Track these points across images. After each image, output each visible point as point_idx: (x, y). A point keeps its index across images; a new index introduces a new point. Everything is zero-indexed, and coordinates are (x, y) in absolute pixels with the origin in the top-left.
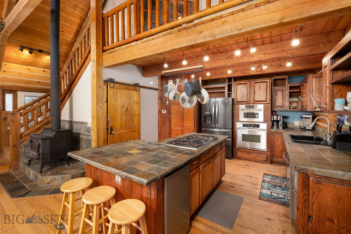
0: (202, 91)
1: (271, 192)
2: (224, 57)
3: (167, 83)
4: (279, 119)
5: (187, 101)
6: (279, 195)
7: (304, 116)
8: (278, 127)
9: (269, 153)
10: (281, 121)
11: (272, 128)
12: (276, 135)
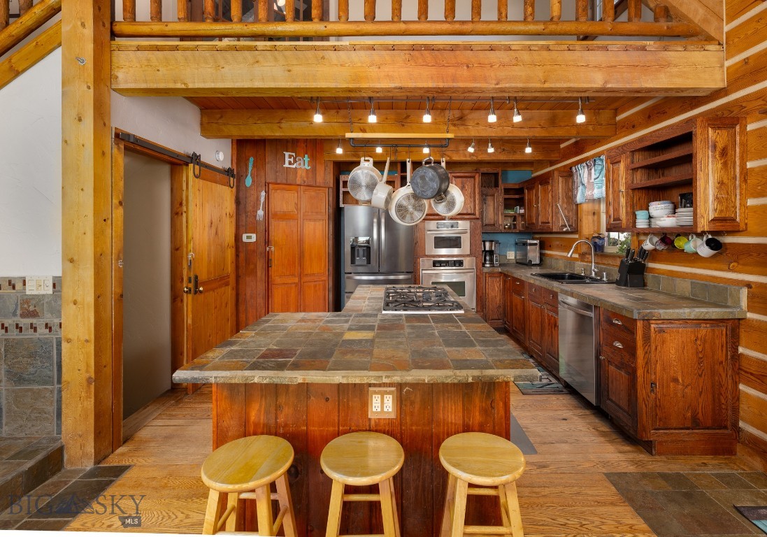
4: (493, 249)
7: (529, 241)
8: (492, 265)
11: (483, 265)
12: (490, 278)
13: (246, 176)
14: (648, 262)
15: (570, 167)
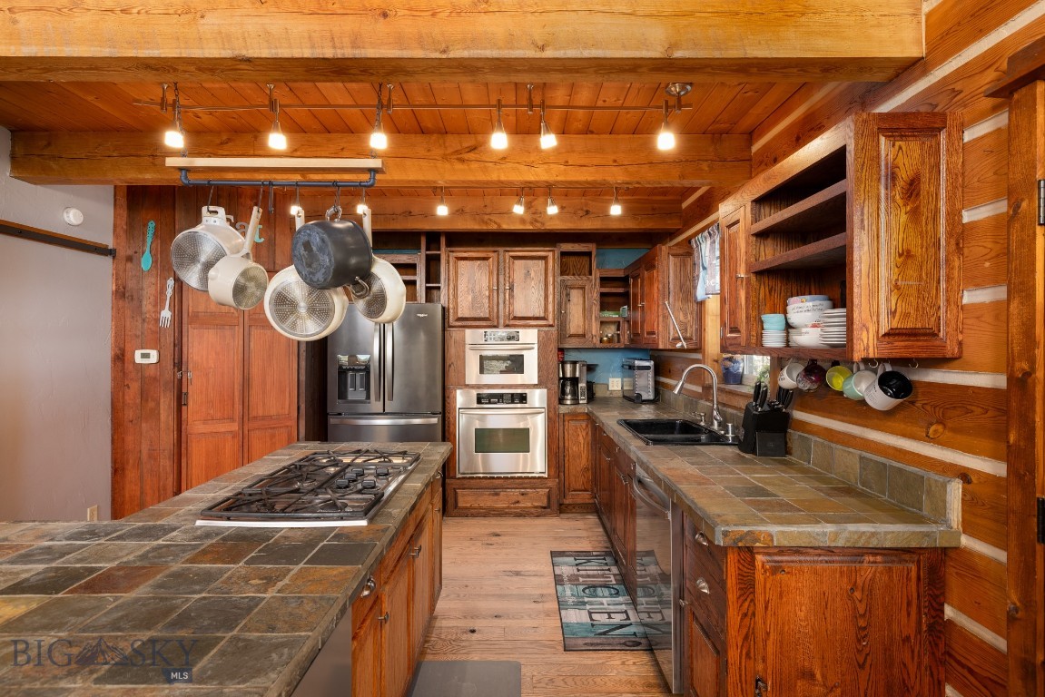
0: (376, 270)
1: (590, 613)
2: (437, 152)
3: (197, 220)
4: (577, 375)
5: (303, 310)
6: (612, 615)
7: (637, 363)
8: (576, 401)
9: (552, 483)
10: (585, 381)
11: (561, 401)
12: (572, 423)
13: (143, 253)
14: (792, 409)
15: (689, 240)
